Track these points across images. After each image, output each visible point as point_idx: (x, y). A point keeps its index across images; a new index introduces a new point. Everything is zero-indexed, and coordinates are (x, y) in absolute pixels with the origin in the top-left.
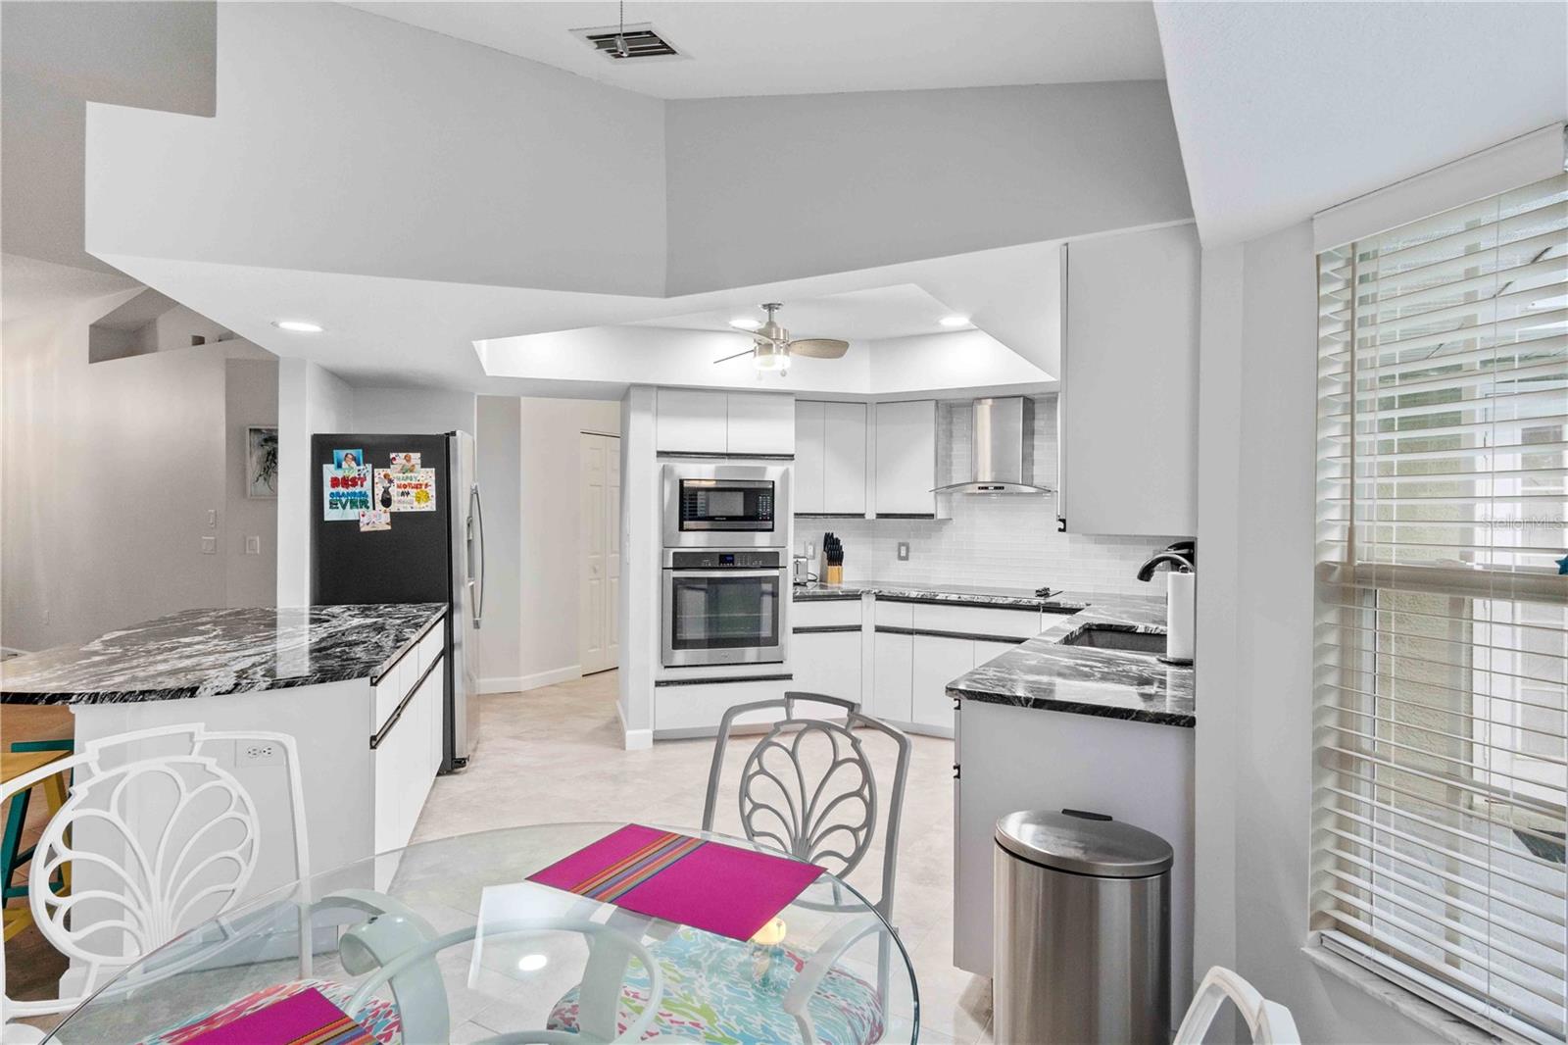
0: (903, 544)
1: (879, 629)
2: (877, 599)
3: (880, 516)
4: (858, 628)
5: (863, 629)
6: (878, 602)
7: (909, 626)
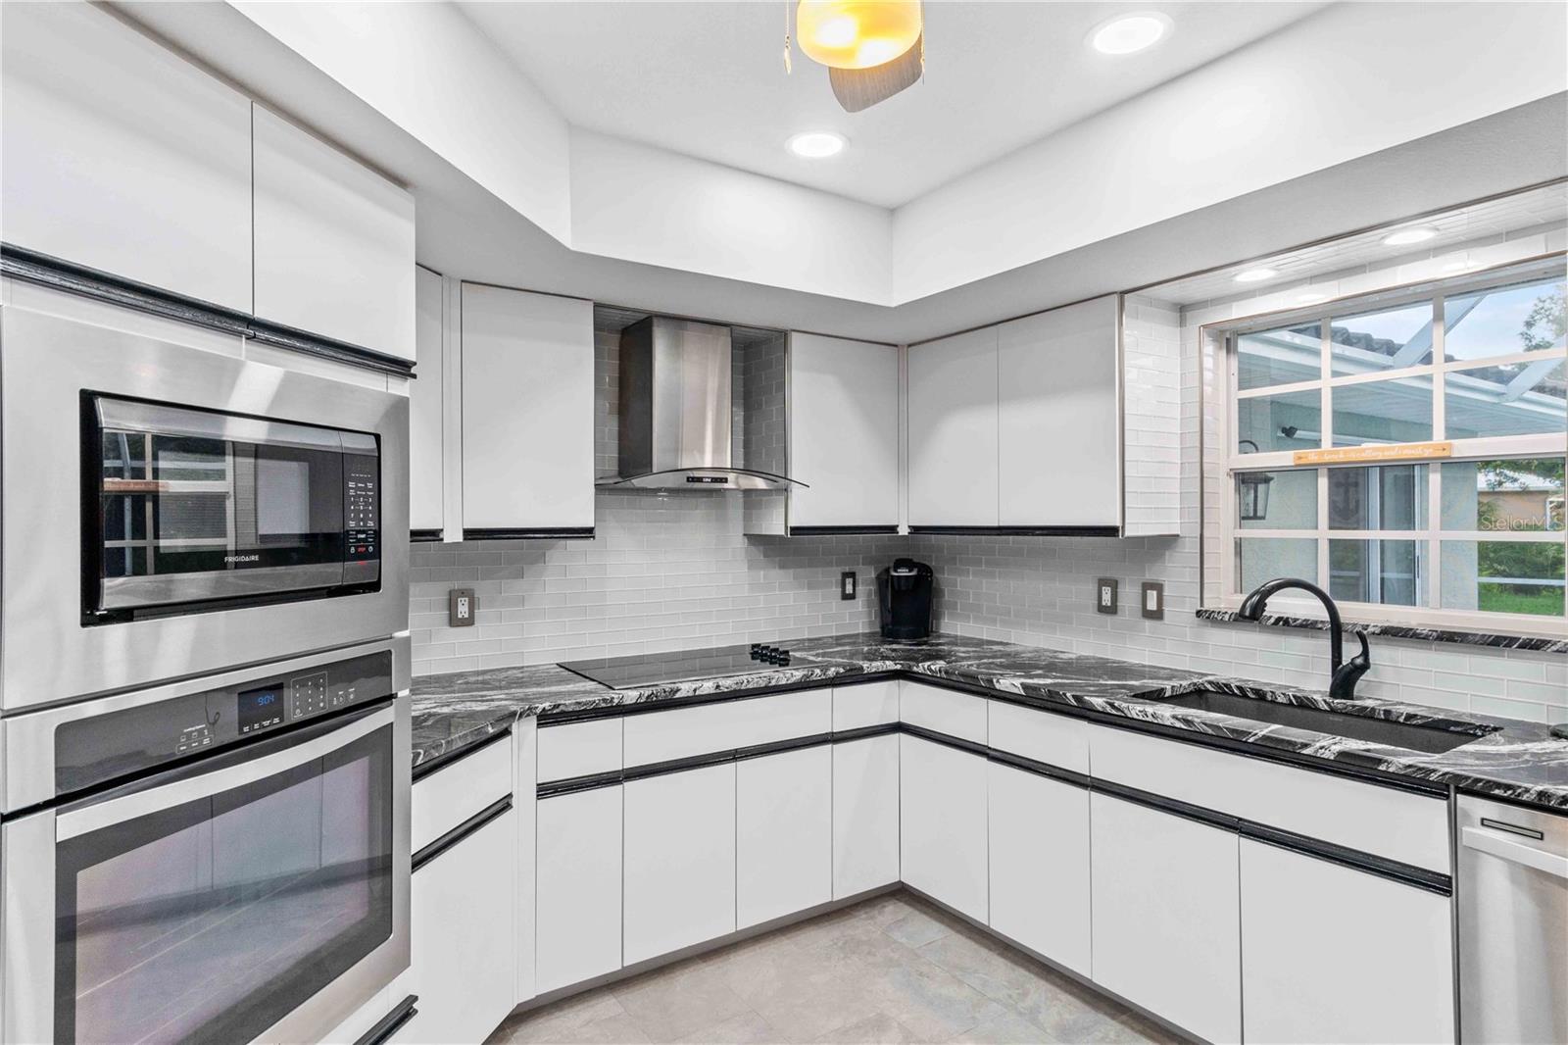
0: (463, 593)
1: (546, 790)
2: (539, 725)
3: (470, 534)
4: (504, 805)
5: (514, 801)
6: (543, 731)
7: (614, 765)
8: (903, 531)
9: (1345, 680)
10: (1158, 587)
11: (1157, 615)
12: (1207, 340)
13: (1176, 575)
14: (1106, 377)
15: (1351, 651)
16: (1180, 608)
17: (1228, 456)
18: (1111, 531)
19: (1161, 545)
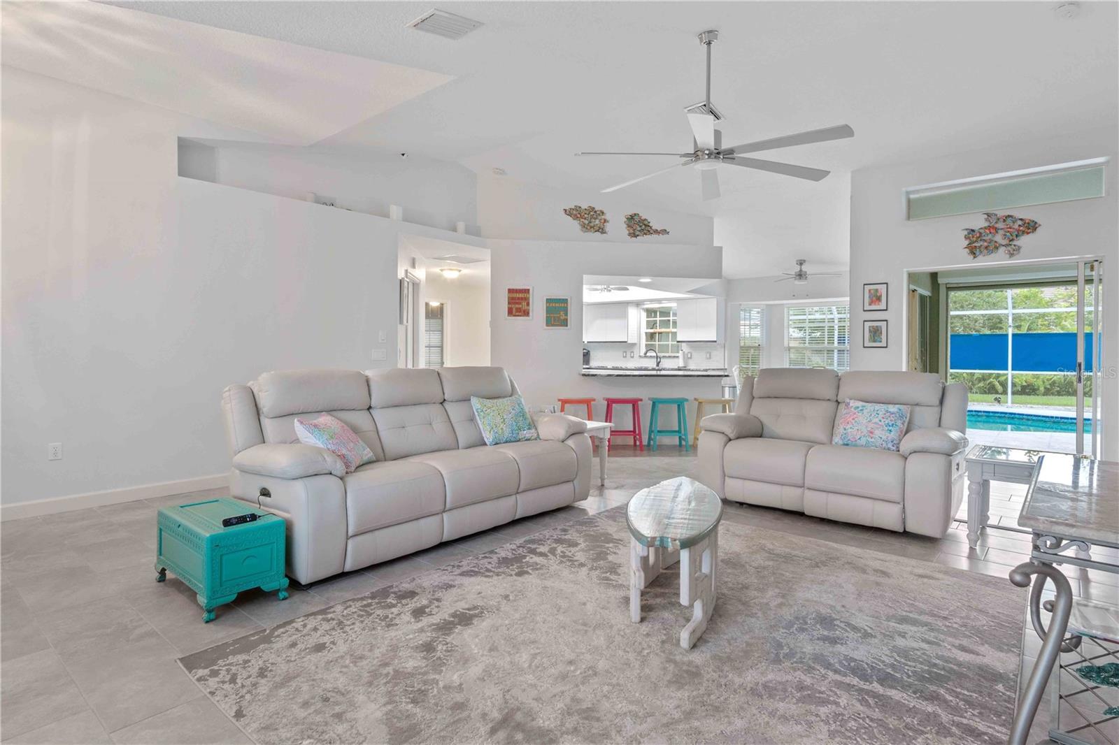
8: (586, 342)
9: (658, 365)
10: (633, 352)
11: (633, 357)
12: (642, 311)
13: (636, 351)
14: (624, 316)
15: (659, 360)
16: (636, 356)
17: (644, 330)
18: (626, 342)
19: (633, 345)
